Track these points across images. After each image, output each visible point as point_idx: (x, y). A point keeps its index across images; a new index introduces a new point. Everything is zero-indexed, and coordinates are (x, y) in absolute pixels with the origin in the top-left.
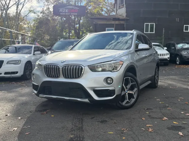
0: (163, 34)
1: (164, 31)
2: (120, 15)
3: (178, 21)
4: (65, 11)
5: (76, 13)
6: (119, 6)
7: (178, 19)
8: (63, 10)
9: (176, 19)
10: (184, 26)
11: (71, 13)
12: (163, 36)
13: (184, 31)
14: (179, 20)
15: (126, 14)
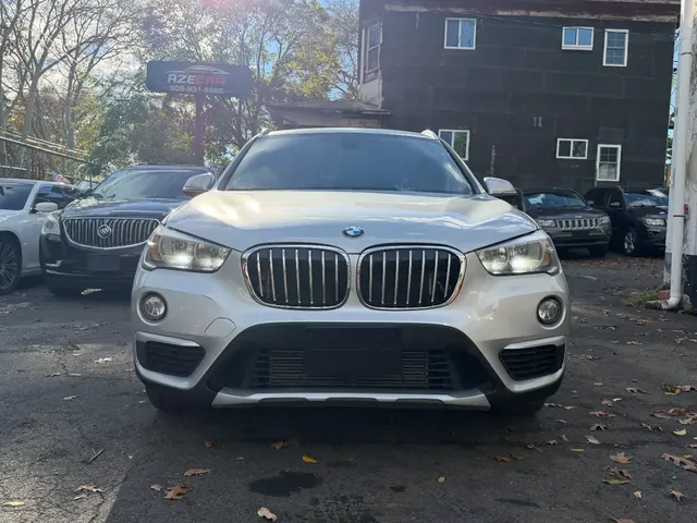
0: (492, 163)
1: (493, 154)
2: (367, 103)
3: (540, 125)
4: (186, 79)
5: (219, 86)
6: (365, 75)
7: (540, 119)
8: (178, 78)
9: (535, 118)
10: (559, 140)
11: (202, 88)
12: (492, 168)
13: (558, 157)
14: (543, 123)
15: (381, 99)
